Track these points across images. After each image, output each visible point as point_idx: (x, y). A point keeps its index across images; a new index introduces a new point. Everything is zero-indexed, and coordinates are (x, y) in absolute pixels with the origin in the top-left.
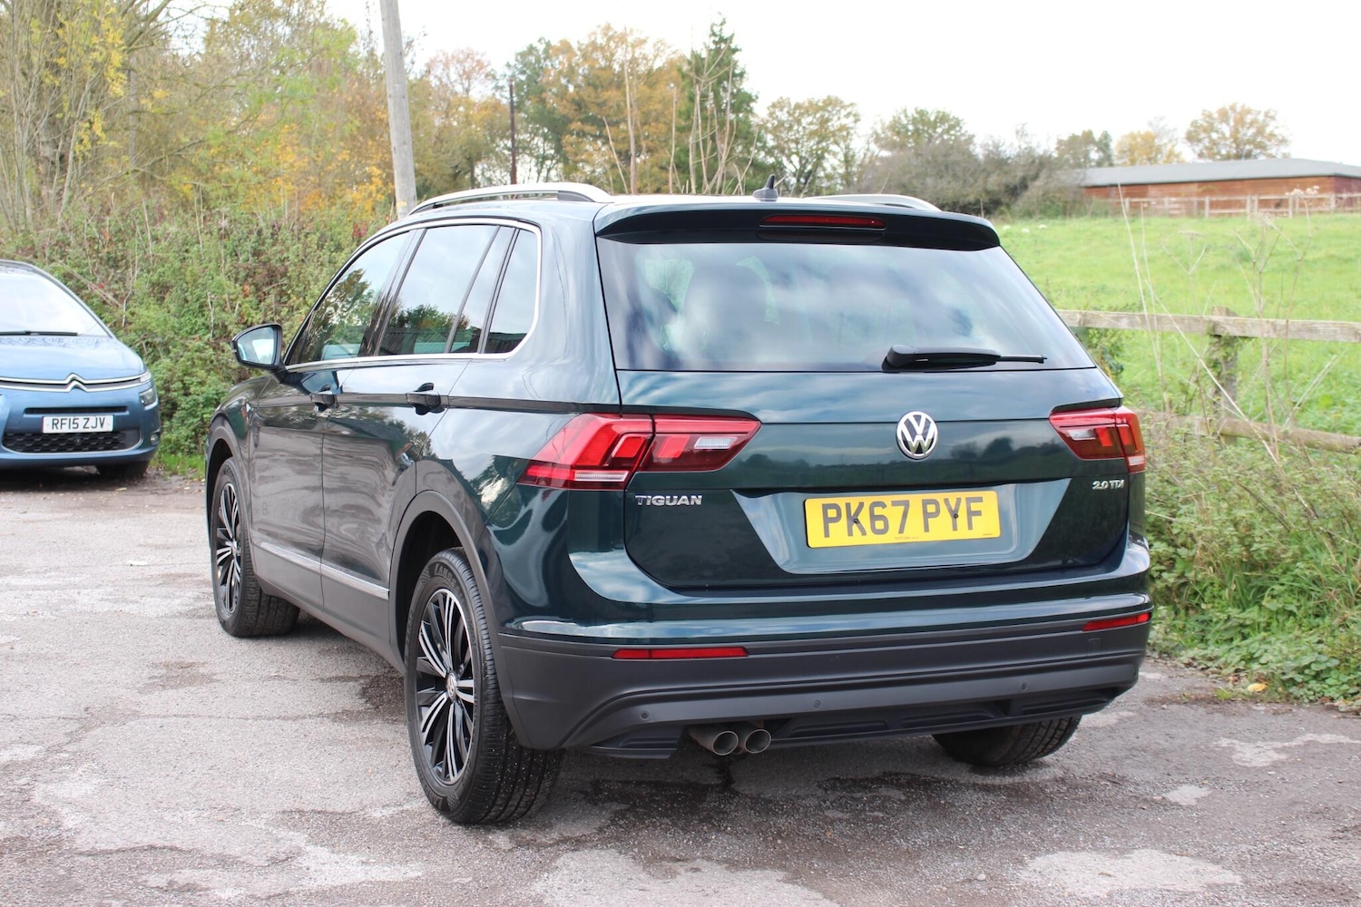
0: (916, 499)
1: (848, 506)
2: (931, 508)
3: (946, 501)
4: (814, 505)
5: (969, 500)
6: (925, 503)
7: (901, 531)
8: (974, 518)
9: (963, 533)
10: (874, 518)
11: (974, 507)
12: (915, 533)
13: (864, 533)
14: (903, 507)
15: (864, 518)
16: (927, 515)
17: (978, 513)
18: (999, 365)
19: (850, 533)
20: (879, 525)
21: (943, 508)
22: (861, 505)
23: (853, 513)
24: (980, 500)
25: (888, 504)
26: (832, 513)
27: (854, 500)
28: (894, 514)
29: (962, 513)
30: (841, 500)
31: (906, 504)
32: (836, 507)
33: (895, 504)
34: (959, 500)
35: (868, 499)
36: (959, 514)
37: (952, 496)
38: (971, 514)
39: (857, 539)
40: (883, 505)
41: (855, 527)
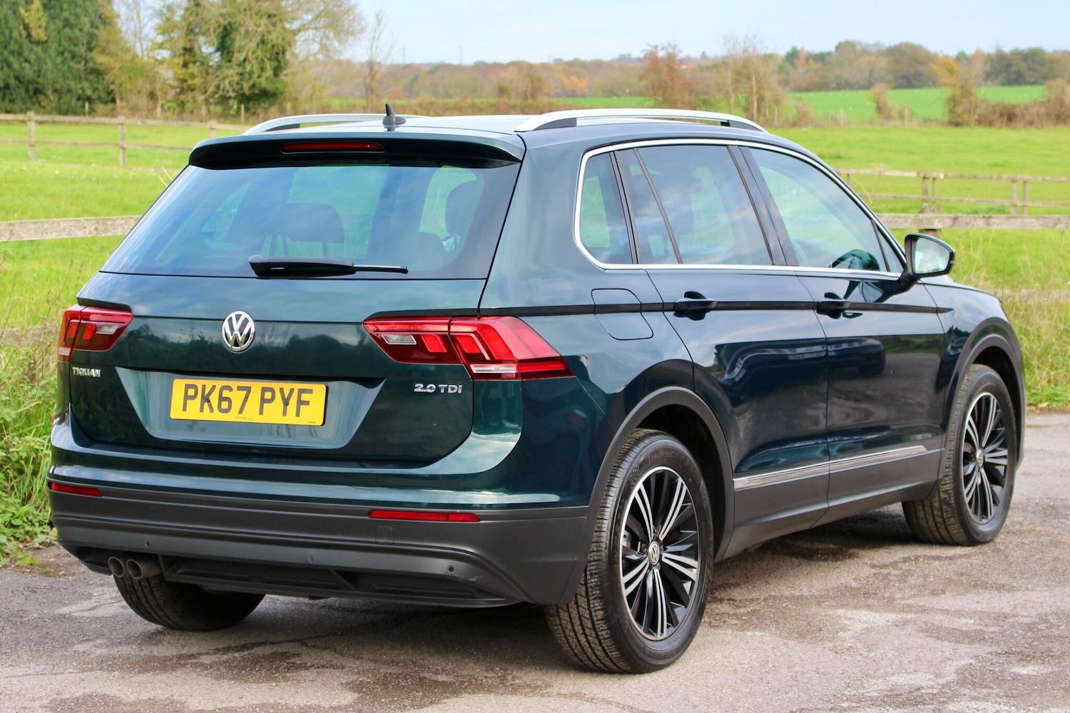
0: (256, 386)
1: (204, 387)
2: (268, 395)
3: (282, 390)
4: (179, 384)
5: (301, 391)
6: (264, 390)
7: (241, 412)
8: (302, 407)
9: (291, 419)
10: (221, 399)
11: (305, 397)
12: (251, 414)
13: (212, 410)
14: (245, 392)
15: (214, 398)
16: (263, 401)
17: (307, 403)
18: (358, 274)
19: (202, 410)
20: (225, 405)
21: (278, 395)
22: (214, 387)
23: (206, 393)
24: (310, 391)
25: (235, 388)
26: (191, 392)
27: (209, 383)
28: (237, 397)
29: (293, 402)
30: (199, 382)
31: (248, 390)
32: (195, 387)
33: (240, 388)
34: (292, 391)
35: (219, 383)
36: (290, 402)
37: (287, 386)
38: (301, 403)
39: (206, 415)
40: (230, 389)
41: (206, 404)
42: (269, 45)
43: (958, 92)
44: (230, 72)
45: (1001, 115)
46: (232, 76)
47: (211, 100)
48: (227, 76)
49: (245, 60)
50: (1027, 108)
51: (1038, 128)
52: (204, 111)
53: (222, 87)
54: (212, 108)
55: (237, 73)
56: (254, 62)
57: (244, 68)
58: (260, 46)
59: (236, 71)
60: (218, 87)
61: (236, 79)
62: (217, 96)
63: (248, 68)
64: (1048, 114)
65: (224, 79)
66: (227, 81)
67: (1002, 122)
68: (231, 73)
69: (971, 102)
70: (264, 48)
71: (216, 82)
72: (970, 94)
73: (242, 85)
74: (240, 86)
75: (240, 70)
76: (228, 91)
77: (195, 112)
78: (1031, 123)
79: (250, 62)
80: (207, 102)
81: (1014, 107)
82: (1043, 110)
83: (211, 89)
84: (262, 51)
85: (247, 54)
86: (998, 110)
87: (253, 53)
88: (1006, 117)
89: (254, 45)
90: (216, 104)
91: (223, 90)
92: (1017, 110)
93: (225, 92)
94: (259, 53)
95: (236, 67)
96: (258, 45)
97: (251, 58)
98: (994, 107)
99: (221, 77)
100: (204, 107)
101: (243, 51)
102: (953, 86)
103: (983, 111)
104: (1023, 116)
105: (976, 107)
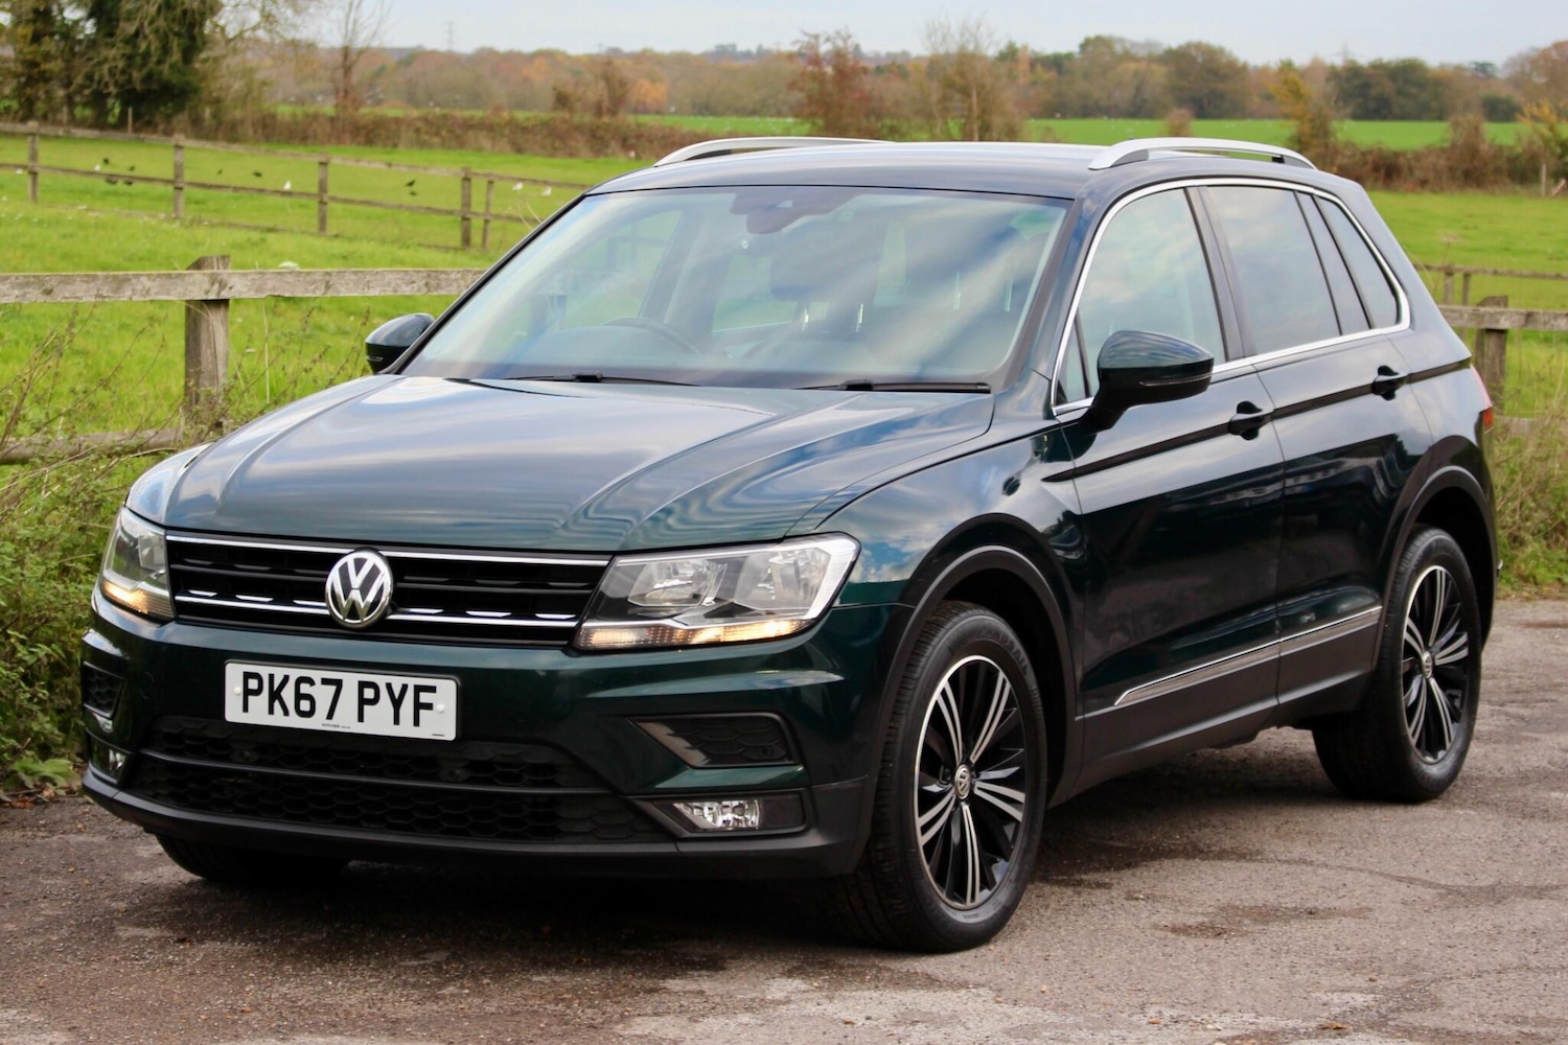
42: (178, 11)
43: (1307, 128)
44: (112, 53)
45: (1376, 169)
46: (115, 59)
47: (78, 99)
48: (106, 60)
49: (137, 34)
50: (1418, 156)
51: (1434, 191)
52: (64, 115)
53: (96, 77)
54: (79, 112)
55: (124, 55)
56: (152, 37)
57: (135, 46)
58: (163, 11)
59: (121, 52)
60: (89, 77)
61: (121, 64)
62: (87, 92)
63: (143, 46)
64: (1451, 169)
65: (100, 64)
66: (106, 67)
67: (1376, 179)
68: (114, 54)
69: (1326, 146)
70: (170, 16)
71: (86, 69)
72: (1327, 133)
73: (131, 75)
74: (126, 77)
75: (128, 50)
76: (107, 85)
77: (50, 116)
78: (1423, 183)
79: (145, 37)
80: (70, 101)
81: (1397, 155)
82: (1442, 162)
83: (79, 80)
84: (166, 19)
85: (142, 25)
86: (1370, 158)
87: (151, 23)
88: (1383, 172)
89: (153, 9)
90: (85, 105)
91: (99, 82)
92: (1402, 161)
93: (102, 85)
94: (161, 23)
95: (120, 45)
96: (159, 10)
97: (147, 31)
98: (1364, 154)
99: (96, 60)
100: (65, 109)
101: (135, 19)
102: (1299, 118)
103: (1346, 161)
104: (1411, 169)
105: (1336, 152)
